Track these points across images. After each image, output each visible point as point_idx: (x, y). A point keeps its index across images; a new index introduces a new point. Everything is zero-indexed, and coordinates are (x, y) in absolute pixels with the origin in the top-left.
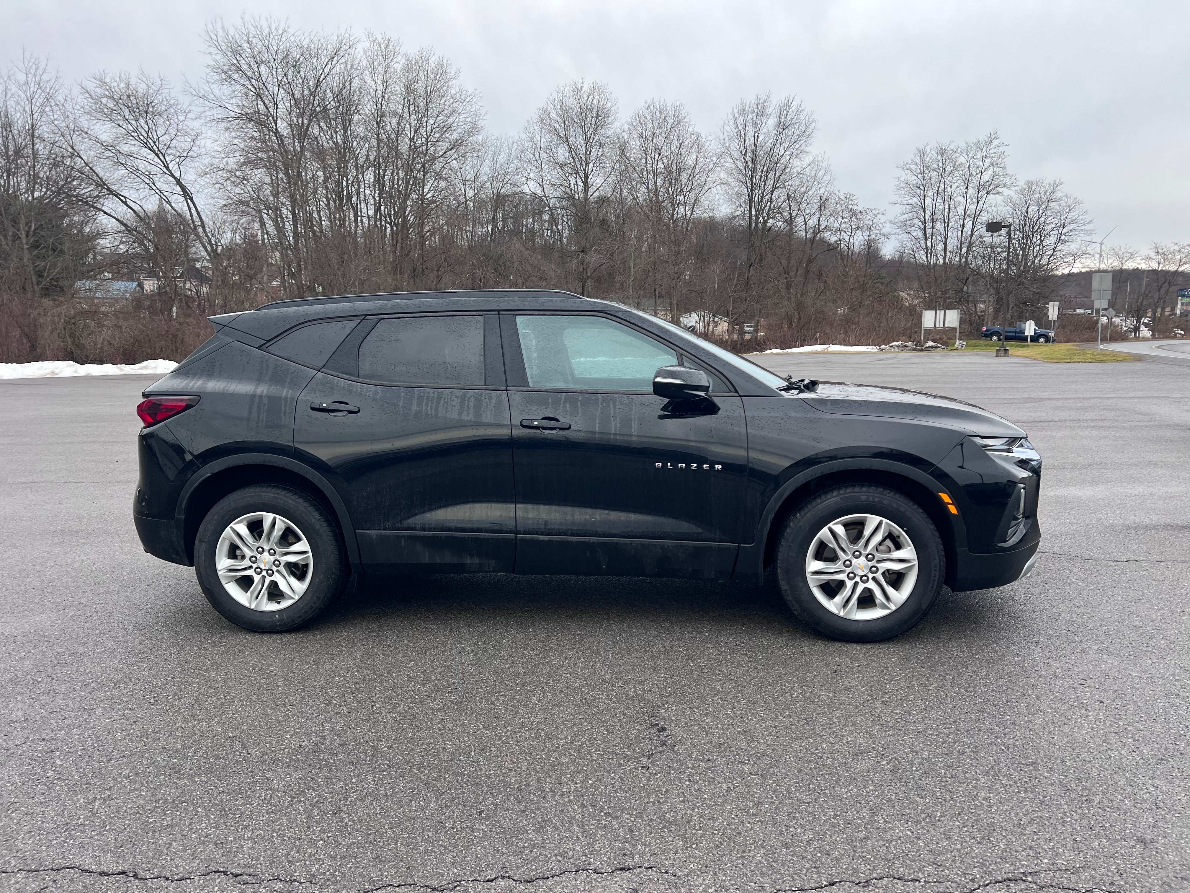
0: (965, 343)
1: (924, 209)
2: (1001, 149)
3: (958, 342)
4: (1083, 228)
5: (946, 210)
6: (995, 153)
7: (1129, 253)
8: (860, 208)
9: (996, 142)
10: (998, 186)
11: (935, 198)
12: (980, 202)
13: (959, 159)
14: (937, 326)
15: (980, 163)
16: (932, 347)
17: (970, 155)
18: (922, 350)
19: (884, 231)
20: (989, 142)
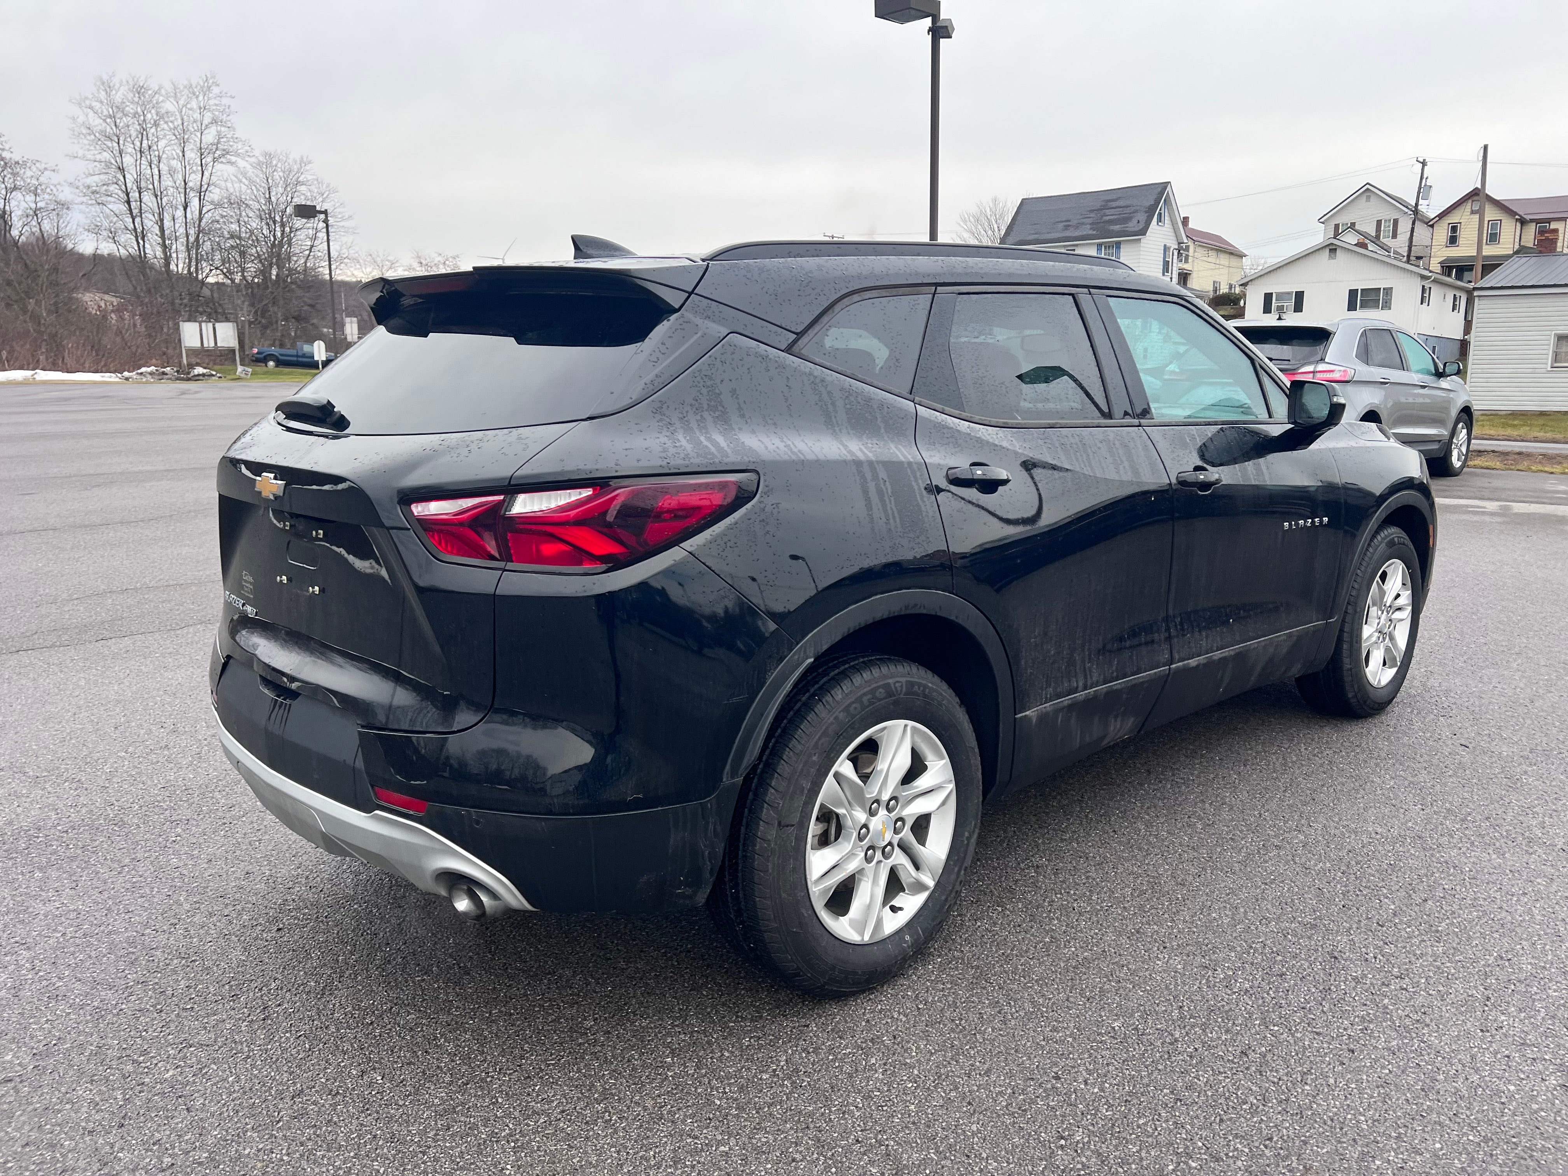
0: (250, 370)
1: (122, 170)
2: (225, 101)
3: (240, 368)
4: (341, 224)
5: (156, 177)
6: (216, 105)
7: (388, 261)
8: (16, 157)
9: (216, 90)
10: (226, 152)
11: (139, 157)
12: (206, 173)
13: (163, 104)
14: (206, 345)
15: (197, 116)
16: (204, 375)
17: (181, 102)
18: (189, 379)
19: (62, 197)
20: (206, 90)
